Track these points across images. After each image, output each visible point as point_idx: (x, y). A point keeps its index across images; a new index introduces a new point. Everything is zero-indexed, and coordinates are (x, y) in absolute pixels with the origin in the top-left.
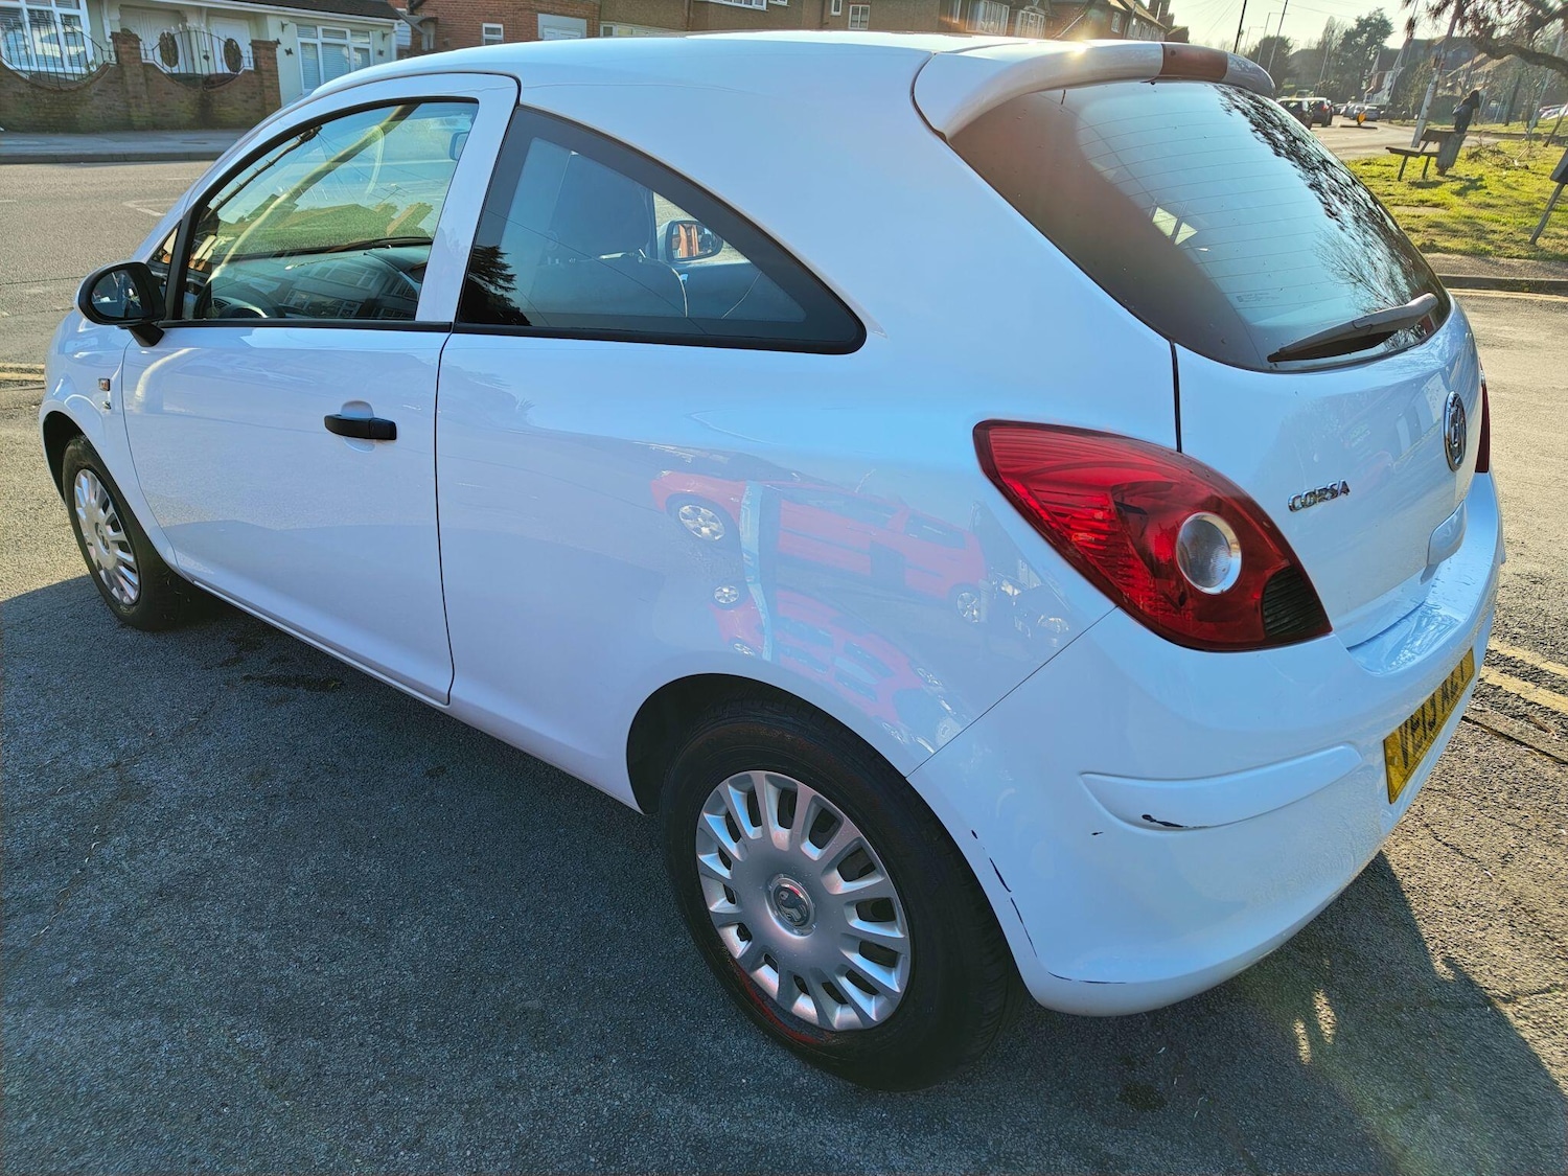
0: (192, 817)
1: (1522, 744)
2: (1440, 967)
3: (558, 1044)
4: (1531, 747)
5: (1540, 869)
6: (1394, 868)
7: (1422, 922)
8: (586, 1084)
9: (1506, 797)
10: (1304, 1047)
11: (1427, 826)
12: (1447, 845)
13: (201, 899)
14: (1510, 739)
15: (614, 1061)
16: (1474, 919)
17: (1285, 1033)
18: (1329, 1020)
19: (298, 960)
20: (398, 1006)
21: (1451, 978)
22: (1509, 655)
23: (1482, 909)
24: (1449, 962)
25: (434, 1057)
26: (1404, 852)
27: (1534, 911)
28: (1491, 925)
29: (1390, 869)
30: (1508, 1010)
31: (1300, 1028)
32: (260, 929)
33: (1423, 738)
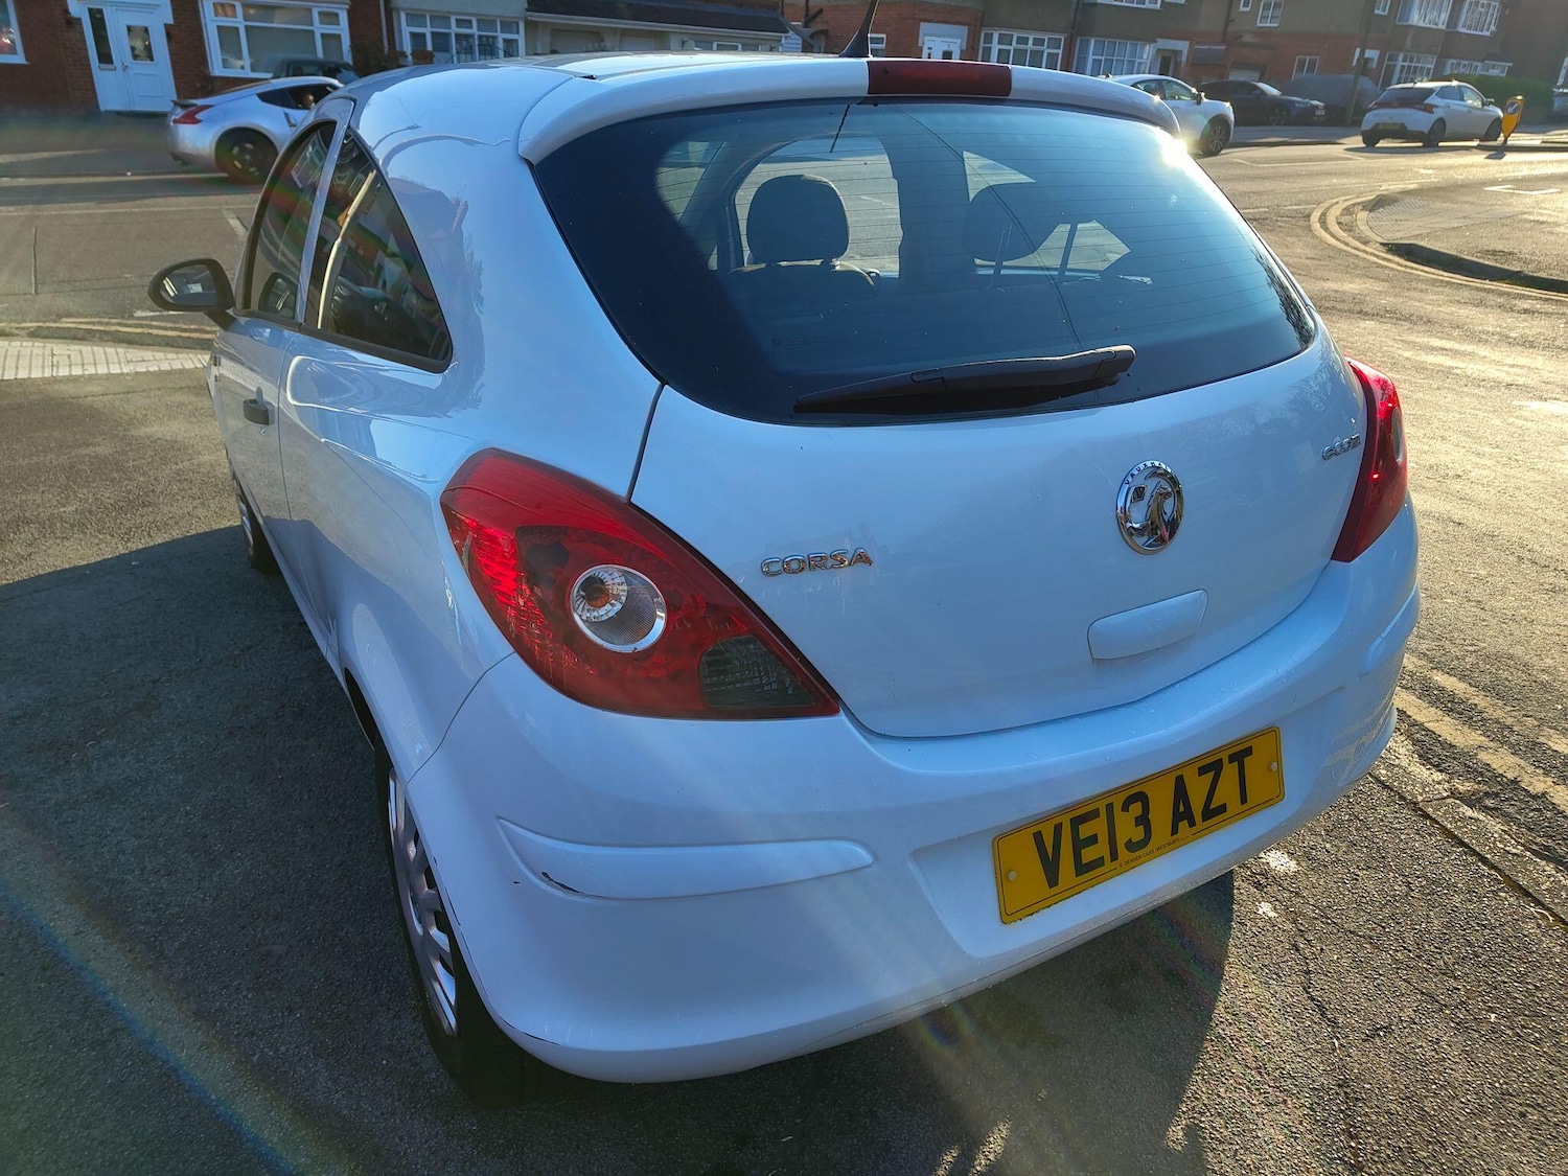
1: (1538, 903)
2: (1176, 1132)
3: (270, 989)
4: (1548, 909)
5: (1416, 1054)
6: (1220, 1008)
7: (1199, 1078)
8: (261, 1030)
9: (1450, 962)
11: (1308, 972)
12: (1313, 1000)
13: (122, 803)
14: (1527, 894)
15: (298, 1015)
16: (1270, 1090)
17: (930, 1157)
18: (991, 1157)
19: (143, 869)
20: (180, 924)
21: (1180, 1148)
23: (1289, 1081)
24: (1193, 1132)
25: (172, 975)
26: (1247, 995)
27: (1357, 1100)
28: (1285, 1102)
29: (1211, 1008)
31: (950, 1156)
32: (137, 836)
33: (1107, 858)
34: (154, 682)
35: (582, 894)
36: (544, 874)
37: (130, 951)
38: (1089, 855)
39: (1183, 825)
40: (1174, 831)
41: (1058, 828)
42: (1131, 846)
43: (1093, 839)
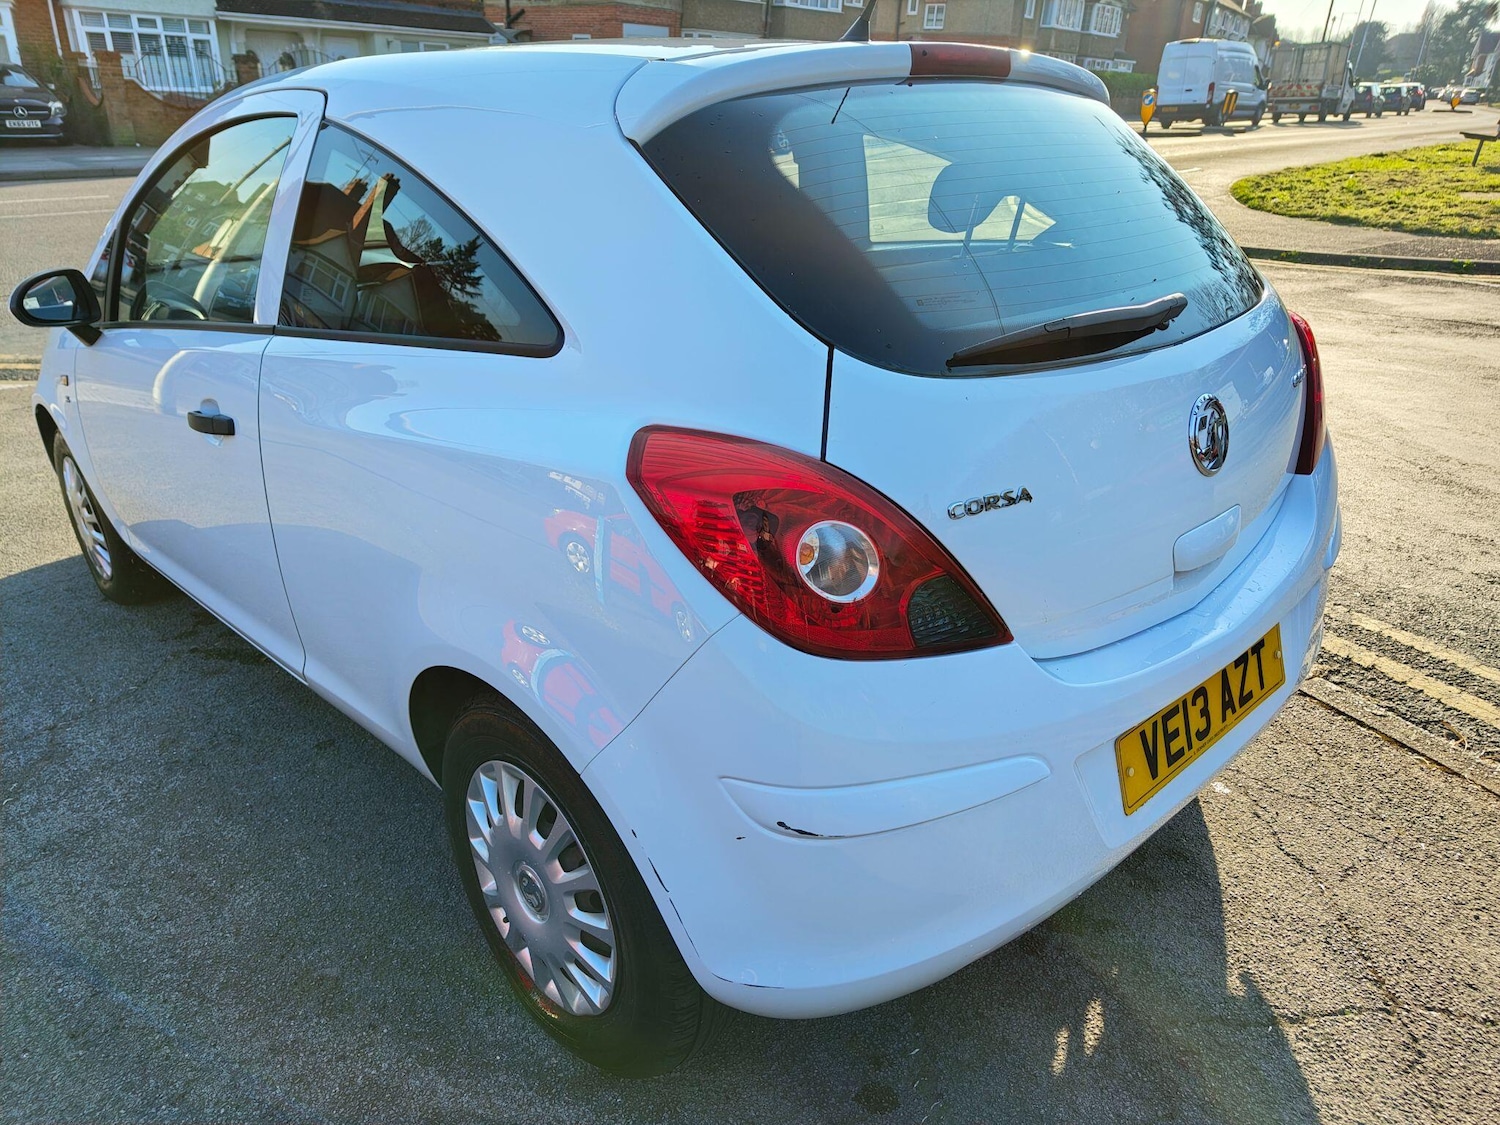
0: (98, 779)
1: (1414, 751)
2: (1234, 982)
3: (341, 1012)
4: (1423, 755)
5: (1382, 884)
6: (1222, 876)
7: (1231, 934)
8: (352, 1052)
9: (1374, 807)
10: (1061, 1055)
11: (1275, 834)
12: (1289, 855)
13: (78, 856)
14: (1403, 746)
15: (385, 1031)
16: (1289, 933)
17: (1046, 1042)
18: (1097, 1031)
19: (139, 918)
20: (210, 966)
21: (1242, 994)
22: (1441, 658)
23: (1301, 924)
24: (1245, 978)
25: (225, 1017)
26: (1238, 860)
27: (1357, 928)
28: (1304, 940)
29: (1217, 877)
30: (1291, 1031)
31: (1062, 1038)
32: (116, 887)
33: (1186, 748)
34: (51, 729)
35: (822, 837)
36: (781, 824)
37: (165, 1001)
38: (1175, 746)
39: (1229, 712)
40: (1224, 719)
41: (1155, 724)
42: (1201, 735)
43: (1176, 733)
